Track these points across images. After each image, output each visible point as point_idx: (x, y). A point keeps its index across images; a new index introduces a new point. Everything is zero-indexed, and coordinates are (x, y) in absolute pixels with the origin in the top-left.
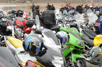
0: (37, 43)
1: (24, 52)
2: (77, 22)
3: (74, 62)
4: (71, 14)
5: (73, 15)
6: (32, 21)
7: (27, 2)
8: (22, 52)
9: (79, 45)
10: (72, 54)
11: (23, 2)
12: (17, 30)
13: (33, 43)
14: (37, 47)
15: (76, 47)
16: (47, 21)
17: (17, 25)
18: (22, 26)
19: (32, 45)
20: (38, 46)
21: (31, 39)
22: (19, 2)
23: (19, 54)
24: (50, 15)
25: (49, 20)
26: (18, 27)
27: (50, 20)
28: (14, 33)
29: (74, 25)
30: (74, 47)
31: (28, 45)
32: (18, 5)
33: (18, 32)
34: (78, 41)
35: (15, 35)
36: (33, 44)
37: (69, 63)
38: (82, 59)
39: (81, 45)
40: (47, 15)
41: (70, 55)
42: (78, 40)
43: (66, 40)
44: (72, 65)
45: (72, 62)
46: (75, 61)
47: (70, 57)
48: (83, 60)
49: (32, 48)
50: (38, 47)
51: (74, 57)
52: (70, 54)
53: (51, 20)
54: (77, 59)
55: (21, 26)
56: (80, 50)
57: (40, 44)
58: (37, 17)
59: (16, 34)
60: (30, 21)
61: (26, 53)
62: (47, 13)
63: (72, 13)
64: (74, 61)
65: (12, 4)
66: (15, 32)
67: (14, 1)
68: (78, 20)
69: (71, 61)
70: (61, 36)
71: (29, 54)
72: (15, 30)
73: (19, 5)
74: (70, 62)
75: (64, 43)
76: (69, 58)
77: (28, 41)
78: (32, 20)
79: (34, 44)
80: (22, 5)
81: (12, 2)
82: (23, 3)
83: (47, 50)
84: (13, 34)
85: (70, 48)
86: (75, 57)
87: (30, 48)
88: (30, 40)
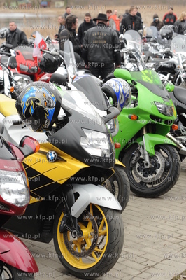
0: (47, 101)
1: (21, 123)
2: (176, 58)
3: (148, 153)
4: (163, 37)
5: (168, 39)
6: (55, 56)
7: (56, 3)
8: (16, 124)
9: (159, 111)
10: (144, 133)
11: (45, 3)
12: (17, 78)
13: (38, 101)
14: (46, 108)
15: (152, 117)
16: (98, 55)
17: (19, 69)
18: (34, 70)
19: (35, 105)
20: (49, 107)
21: (33, 92)
22: (33, 5)
23: (11, 128)
24: (105, 39)
25: (103, 54)
26: (22, 72)
27: (106, 53)
28: (10, 88)
29: (167, 65)
30: (148, 116)
31: (27, 105)
32: (30, 13)
33: (19, 83)
34: (159, 103)
35: (11, 93)
36: (37, 103)
37: (136, 155)
38: (169, 147)
39: (166, 112)
40: (97, 40)
41: (141, 138)
42: (159, 99)
43: (127, 99)
44: (144, 160)
45: (144, 155)
46: (152, 152)
47: (141, 143)
48: (171, 149)
49: (35, 111)
50: (49, 109)
51: (148, 141)
52: (139, 135)
53: (108, 52)
54: (158, 147)
55: (32, 69)
56: (163, 123)
57: (53, 104)
58: (69, 45)
59: (15, 89)
60: (49, 57)
61: (24, 124)
62: (97, 36)
63: (165, 34)
64: (149, 151)
65: (11, 11)
66: (12, 85)
67: (20, 3)
68: (179, 53)
69: (141, 151)
70: (114, 90)
71: (31, 128)
72: (11, 80)
73: (33, 13)
74: (140, 154)
75: (122, 106)
76: (137, 145)
77: (27, 96)
78: (55, 53)
79: (39, 104)
80: (42, 14)
81: (14, 4)
82: (45, 7)
83: (69, 118)
84: (6, 91)
85: (138, 118)
86: (152, 141)
87: (32, 111)
88: (31, 94)
